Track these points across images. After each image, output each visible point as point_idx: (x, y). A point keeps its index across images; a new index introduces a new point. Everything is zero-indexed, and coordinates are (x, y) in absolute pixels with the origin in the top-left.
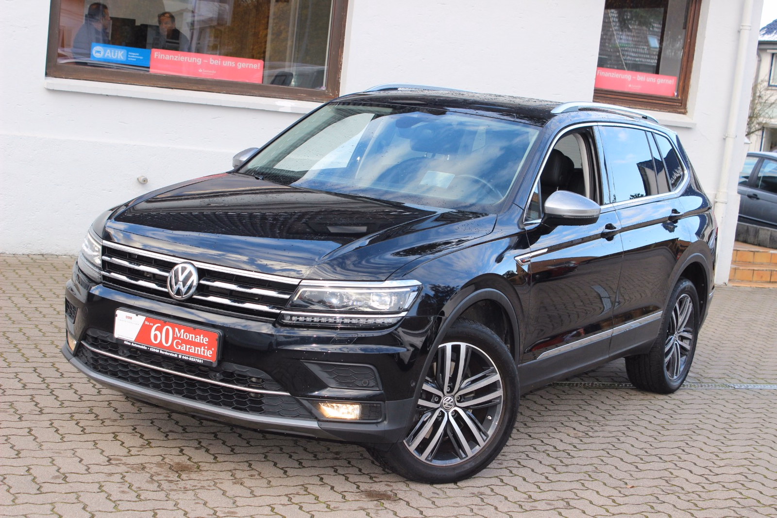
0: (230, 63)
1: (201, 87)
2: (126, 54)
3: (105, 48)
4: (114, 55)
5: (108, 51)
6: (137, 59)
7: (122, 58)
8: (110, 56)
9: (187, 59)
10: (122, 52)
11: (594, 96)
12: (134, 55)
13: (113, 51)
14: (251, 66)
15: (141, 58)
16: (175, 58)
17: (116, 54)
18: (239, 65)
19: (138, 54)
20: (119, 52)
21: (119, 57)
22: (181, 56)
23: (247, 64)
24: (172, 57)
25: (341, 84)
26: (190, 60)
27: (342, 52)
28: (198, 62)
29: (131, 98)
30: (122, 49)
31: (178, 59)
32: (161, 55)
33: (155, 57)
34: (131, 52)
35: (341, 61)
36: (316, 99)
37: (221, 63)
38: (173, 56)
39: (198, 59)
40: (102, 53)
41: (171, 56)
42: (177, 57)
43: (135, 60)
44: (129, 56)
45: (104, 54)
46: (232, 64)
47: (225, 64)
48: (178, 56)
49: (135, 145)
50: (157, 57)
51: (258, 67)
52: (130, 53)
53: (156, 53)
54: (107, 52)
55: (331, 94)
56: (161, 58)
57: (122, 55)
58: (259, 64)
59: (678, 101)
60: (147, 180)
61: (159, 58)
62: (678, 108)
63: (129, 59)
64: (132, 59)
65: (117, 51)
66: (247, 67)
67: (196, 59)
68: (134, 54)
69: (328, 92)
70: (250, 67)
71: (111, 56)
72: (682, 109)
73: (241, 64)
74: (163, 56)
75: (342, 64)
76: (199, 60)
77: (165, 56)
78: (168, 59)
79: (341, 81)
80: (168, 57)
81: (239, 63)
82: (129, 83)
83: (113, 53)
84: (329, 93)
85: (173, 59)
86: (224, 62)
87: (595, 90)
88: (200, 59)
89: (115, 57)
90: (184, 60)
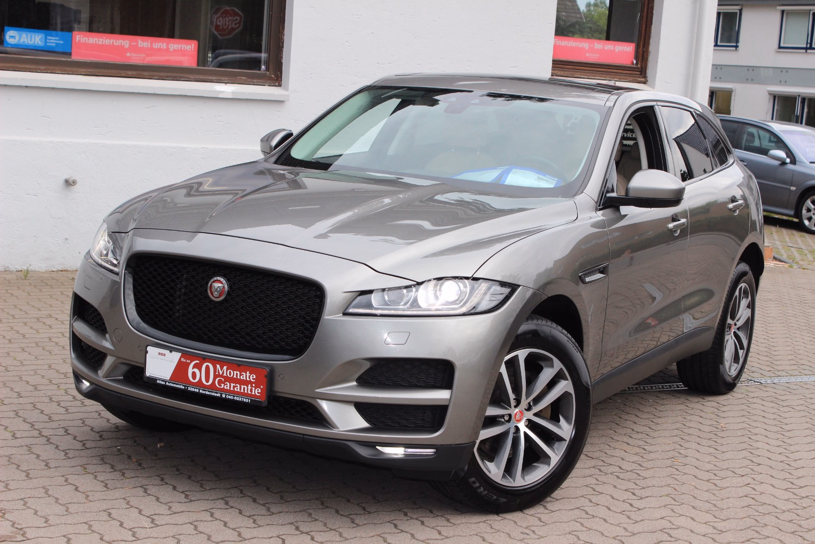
0: (160, 45)
1: (130, 73)
2: (44, 40)
3: (22, 32)
4: (31, 41)
5: (24, 35)
6: (56, 44)
7: (40, 43)
8: (26, 42)
9: (113, 42)
10: (40, 36)
11: (553, 67)
12: (53, 40)
13: (29, 35)
14: (184, 47)
15: (61, 42)
16: (99, 41)
17: (33, 38)
18: (171, 46)
19: (57, 38)
20: (36, 36)
21: (36, 43)
22: (106, 39)
23: (180, 46)
24: (96, 41)
25: (283, 64)
26: (116, 43)
27: (283, 28)
28: (125, 45)
29: (53, 89)
30: (40, 32)
31: (102, 42)
32: (84, 39)
33: (77, 41)
34: (49, 36)
35: (283, 39)
36: (257, 82)
37: (151, 44)
38: (97, 39)
39: (126, 41)
40: (17, 38)
41: (94, 39)
42: (101, 40)
43: (54, 45)
44: (48, 41)
45: (20, 39)
46: (163, 46)
47: (155, 46)
48: (103, 39)
49: (61, 142)
50: (79, 41)
51: (191, 49)
52: (48, 38)
53: (78, 36)
54: (23, 37)
55: (273, 76)
56: (84, 42)
57: (40, 40)
58: (193, 45)
59: (638, 70)
60: (76, 181)
61: (81, 41)
62: (639, 77)
63: (48, 44)
64: (50, 44)
65: (33, 36)
66: (180, 48)
67: (122, 41)
68: (53, 38)
69: (270, 74)
70: (183, 49)
71: (27, 40)
72: (643, 78)
73: (172, 45)
74: (85, 40)
75: (283, 41)
76: (126, 43)
77: (88, 40)
78: (92, 42)
79: (284, 61)
80: (92, 40)
81: (170, 45)
82: (49, 72)
83: (29, 38)
84: (272, 74)
85: (97, 43)
86: (154, 44)
87: (553, 61)
88: (128, 42)
89: (32, 42)
90: (110, 43)
